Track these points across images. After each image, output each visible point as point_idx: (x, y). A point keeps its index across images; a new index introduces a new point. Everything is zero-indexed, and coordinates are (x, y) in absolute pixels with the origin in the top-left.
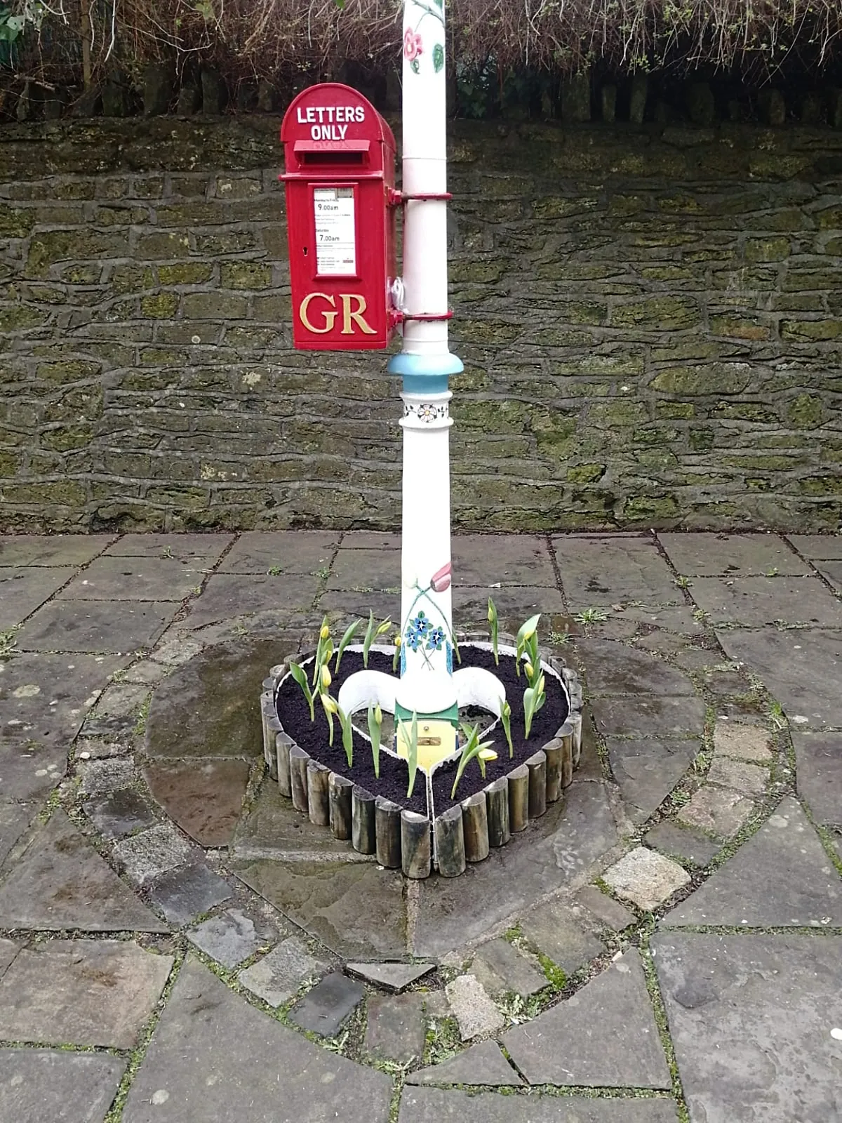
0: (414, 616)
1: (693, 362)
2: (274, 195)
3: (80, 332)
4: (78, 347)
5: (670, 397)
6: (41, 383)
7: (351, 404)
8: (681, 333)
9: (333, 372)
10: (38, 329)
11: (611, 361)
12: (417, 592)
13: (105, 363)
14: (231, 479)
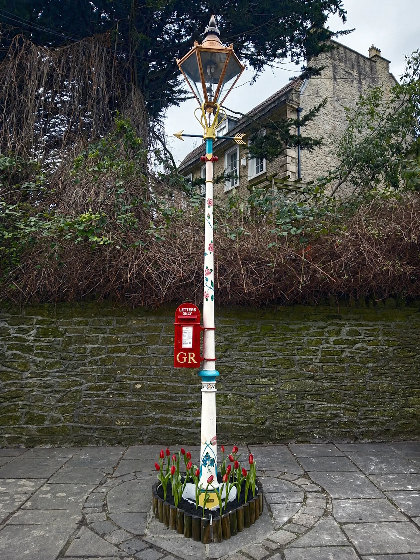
0: (205, 454)
1: (294, 380)
2: (151, 324)
3: (77, 370)
4: (75, 375)
5: (287, 392)
6: (59, 388)
7: (174, 395)
8: (289, 370)
9: (168, 384)
10: (62, 369)
11: (266, 380)
12: (206, 445)
13: (84, 381)
14: (126, 424)
